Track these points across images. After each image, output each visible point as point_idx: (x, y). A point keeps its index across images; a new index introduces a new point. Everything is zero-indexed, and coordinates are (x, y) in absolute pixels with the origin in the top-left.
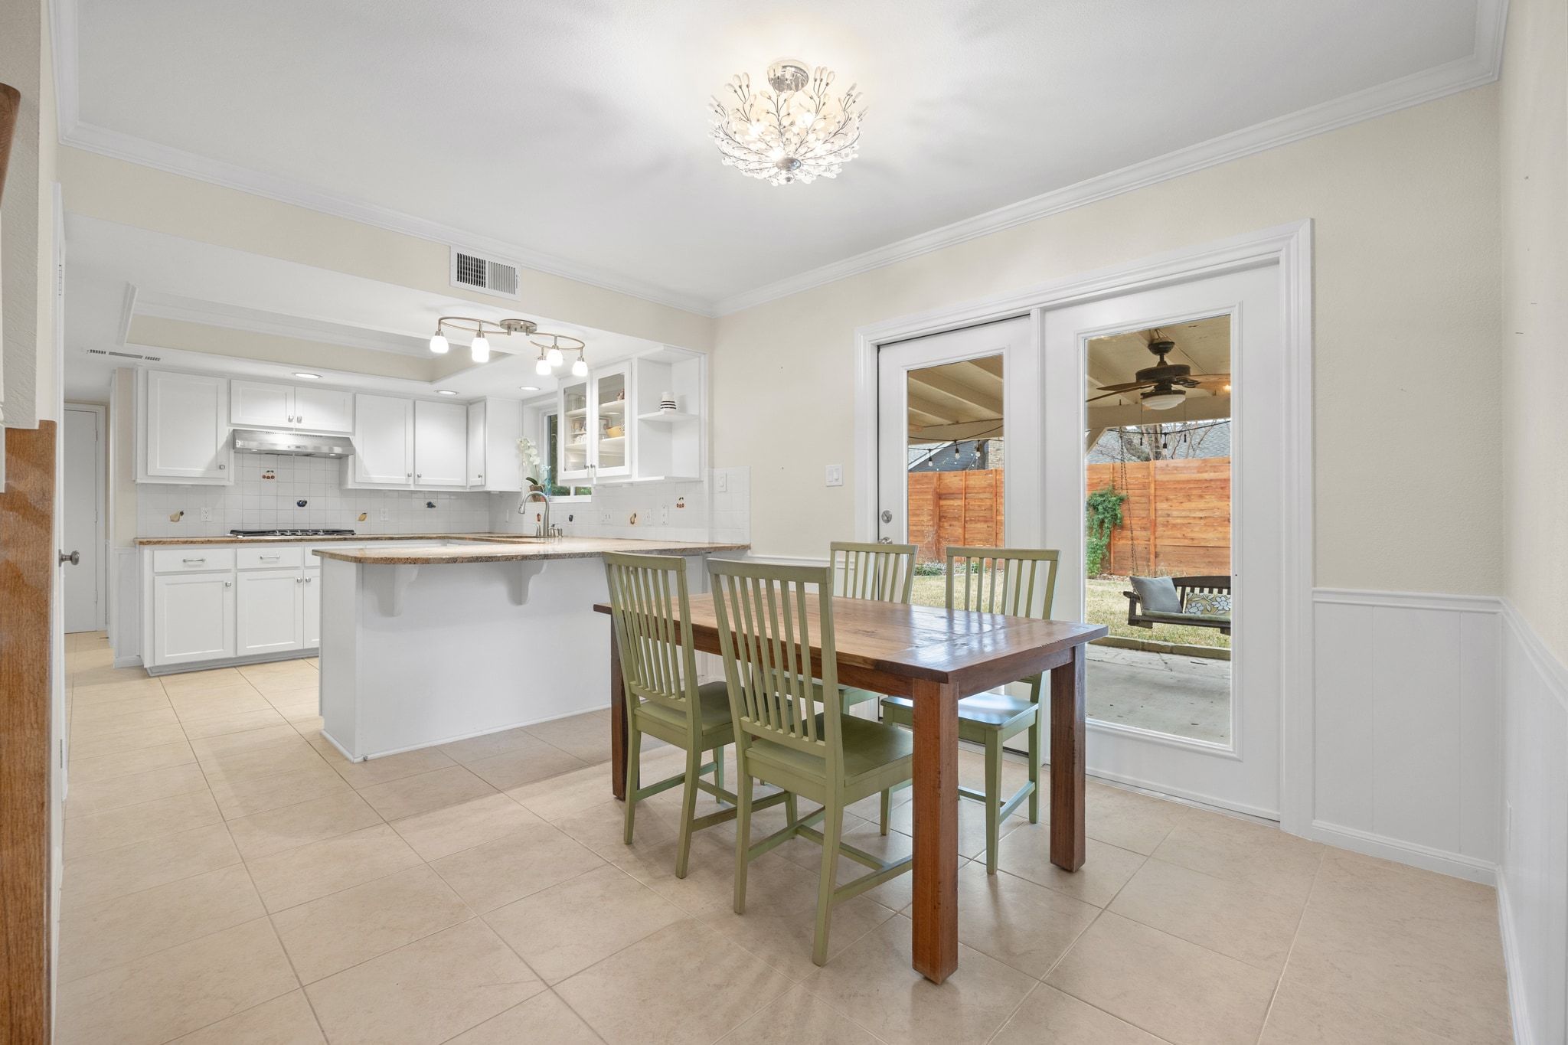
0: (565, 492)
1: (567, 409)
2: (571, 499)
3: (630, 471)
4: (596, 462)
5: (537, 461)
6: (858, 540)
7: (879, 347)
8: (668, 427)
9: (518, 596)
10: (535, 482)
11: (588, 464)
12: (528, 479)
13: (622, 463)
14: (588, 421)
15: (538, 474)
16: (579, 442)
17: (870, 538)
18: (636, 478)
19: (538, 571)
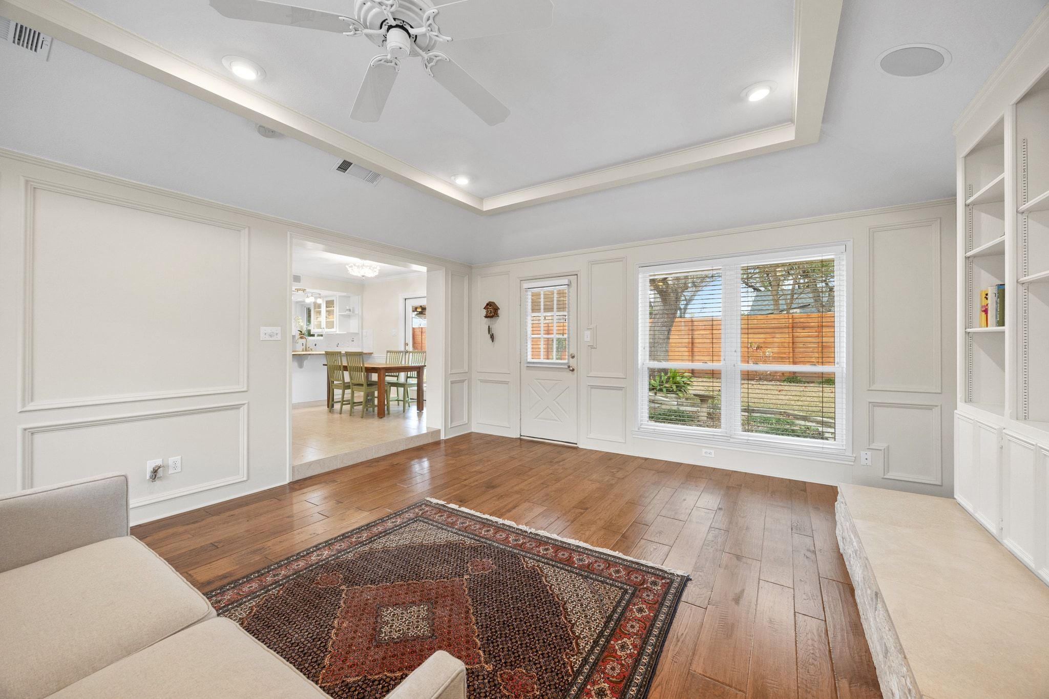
0: (313, 335)
1: (315, 309)
2: (316, 338)
3: (336, 330)
4: (324, 326)
5: (302, 324)
6: (400, 350)
7: (405, 299)
8: (349, 316)
9: (301, 366)
10: (301, 332)
11: (322, 327)
12: (299, 331)
13: (333, 328)
14: (322, 313)
15: (302, 329)
16: (319, 319)
17: (403, 349)
18: (338, 332)
19: (307, 359)
